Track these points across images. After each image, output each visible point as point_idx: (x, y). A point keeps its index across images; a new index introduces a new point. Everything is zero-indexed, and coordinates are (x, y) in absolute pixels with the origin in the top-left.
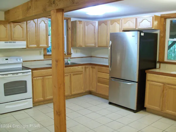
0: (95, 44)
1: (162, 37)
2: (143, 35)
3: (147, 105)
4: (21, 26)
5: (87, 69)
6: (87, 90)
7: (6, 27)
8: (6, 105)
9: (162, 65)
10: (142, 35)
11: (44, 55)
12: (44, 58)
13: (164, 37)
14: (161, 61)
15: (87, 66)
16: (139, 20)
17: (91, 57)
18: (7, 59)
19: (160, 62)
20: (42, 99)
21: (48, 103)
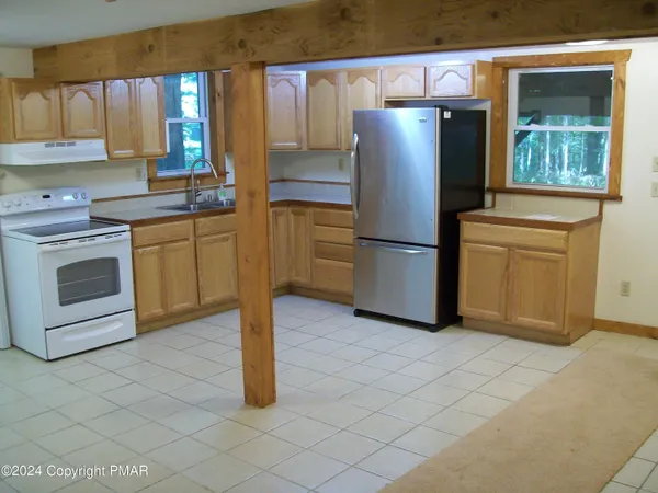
0: (299, 140)
1: (498, 120)
2: (449, 117)
3: (464, 308)
4: (88, 94)
5: (281, 220)
6: (283, 280)
7: (45, 98)
8: (65, 333)
9: (499, 197)
10: (445, 117)
11: (149, 180)
12: (149, 189)
13: (502, 120)
14: (496, 186)
15: (278, 209)
16: (434, 73)
17: (283, 180)
18: (48, 197)
19: (494, 191)
20: (159, 311)
21: (176, 324)
